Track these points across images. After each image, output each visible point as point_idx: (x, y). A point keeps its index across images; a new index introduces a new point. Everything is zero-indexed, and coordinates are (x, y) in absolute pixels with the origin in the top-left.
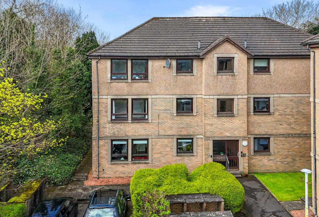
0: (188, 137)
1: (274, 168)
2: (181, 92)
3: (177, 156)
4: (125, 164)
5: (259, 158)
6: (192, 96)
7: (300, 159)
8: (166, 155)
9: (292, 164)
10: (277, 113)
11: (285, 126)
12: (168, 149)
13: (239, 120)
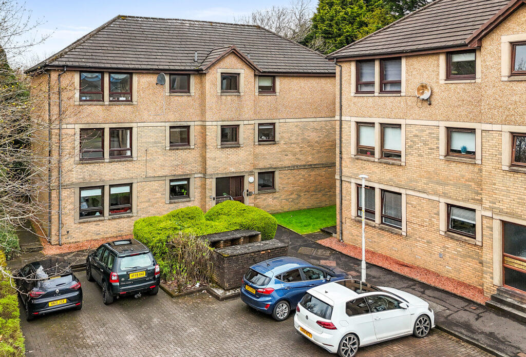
0: (184, 177)
1: (279, 207)
2: (175, 118)
3: (170, 203)
4: (100, 221)
5: (264, 197)
6: (189, 124)
7: (305, 195)
8: (156, 203)
9: (297, 201)
10: (282, 142)
11: (290, 157)
12: (159, 195)
13: (245, 152)
